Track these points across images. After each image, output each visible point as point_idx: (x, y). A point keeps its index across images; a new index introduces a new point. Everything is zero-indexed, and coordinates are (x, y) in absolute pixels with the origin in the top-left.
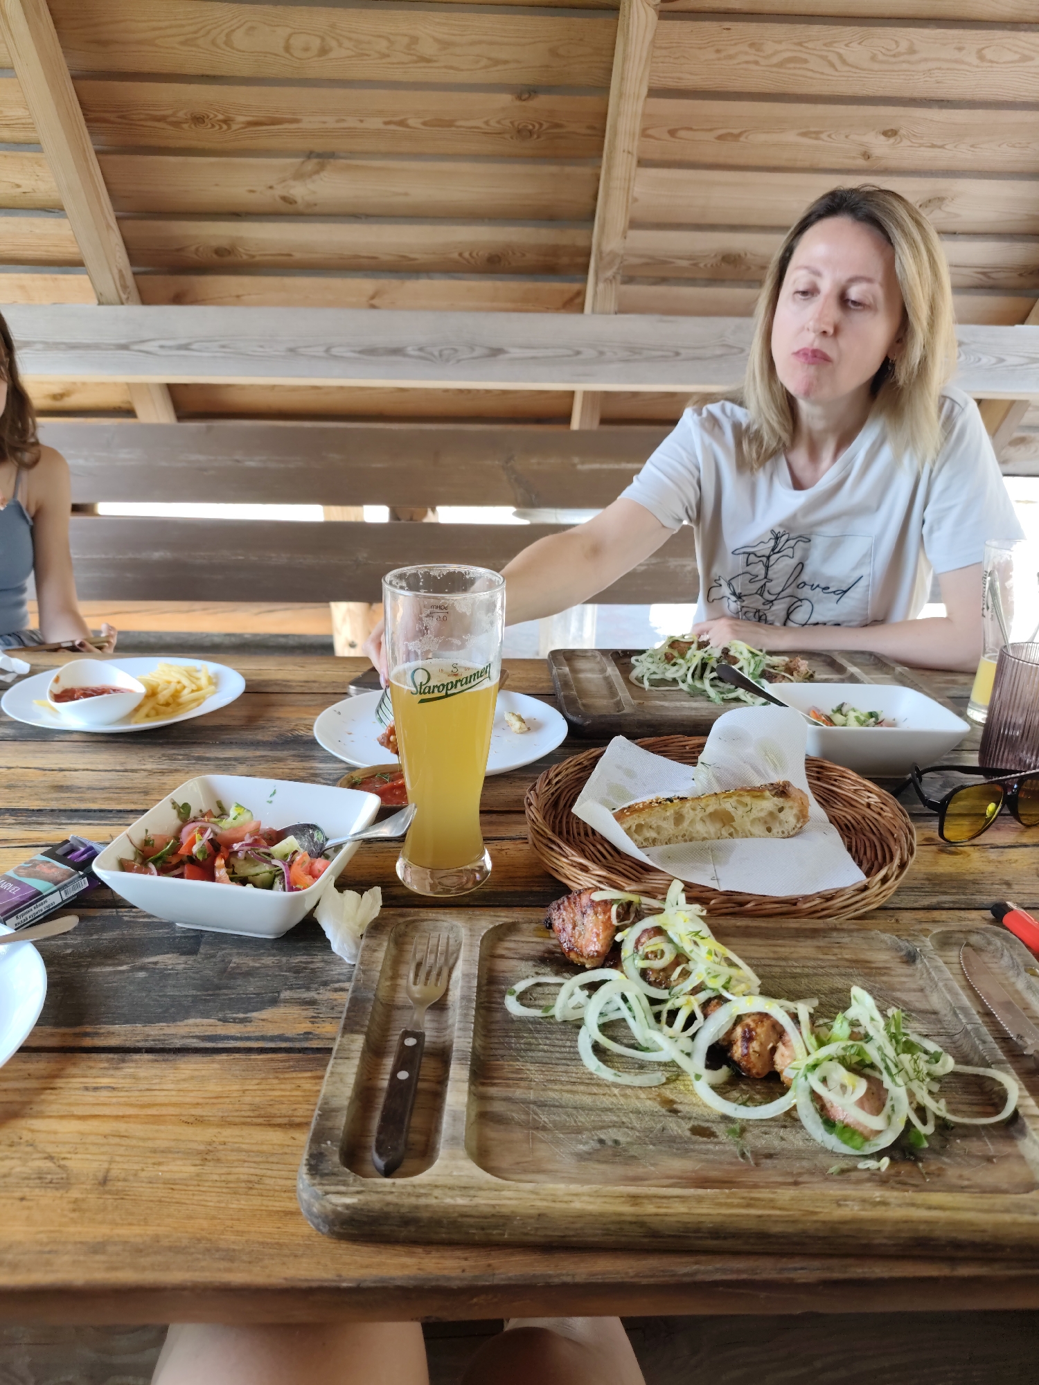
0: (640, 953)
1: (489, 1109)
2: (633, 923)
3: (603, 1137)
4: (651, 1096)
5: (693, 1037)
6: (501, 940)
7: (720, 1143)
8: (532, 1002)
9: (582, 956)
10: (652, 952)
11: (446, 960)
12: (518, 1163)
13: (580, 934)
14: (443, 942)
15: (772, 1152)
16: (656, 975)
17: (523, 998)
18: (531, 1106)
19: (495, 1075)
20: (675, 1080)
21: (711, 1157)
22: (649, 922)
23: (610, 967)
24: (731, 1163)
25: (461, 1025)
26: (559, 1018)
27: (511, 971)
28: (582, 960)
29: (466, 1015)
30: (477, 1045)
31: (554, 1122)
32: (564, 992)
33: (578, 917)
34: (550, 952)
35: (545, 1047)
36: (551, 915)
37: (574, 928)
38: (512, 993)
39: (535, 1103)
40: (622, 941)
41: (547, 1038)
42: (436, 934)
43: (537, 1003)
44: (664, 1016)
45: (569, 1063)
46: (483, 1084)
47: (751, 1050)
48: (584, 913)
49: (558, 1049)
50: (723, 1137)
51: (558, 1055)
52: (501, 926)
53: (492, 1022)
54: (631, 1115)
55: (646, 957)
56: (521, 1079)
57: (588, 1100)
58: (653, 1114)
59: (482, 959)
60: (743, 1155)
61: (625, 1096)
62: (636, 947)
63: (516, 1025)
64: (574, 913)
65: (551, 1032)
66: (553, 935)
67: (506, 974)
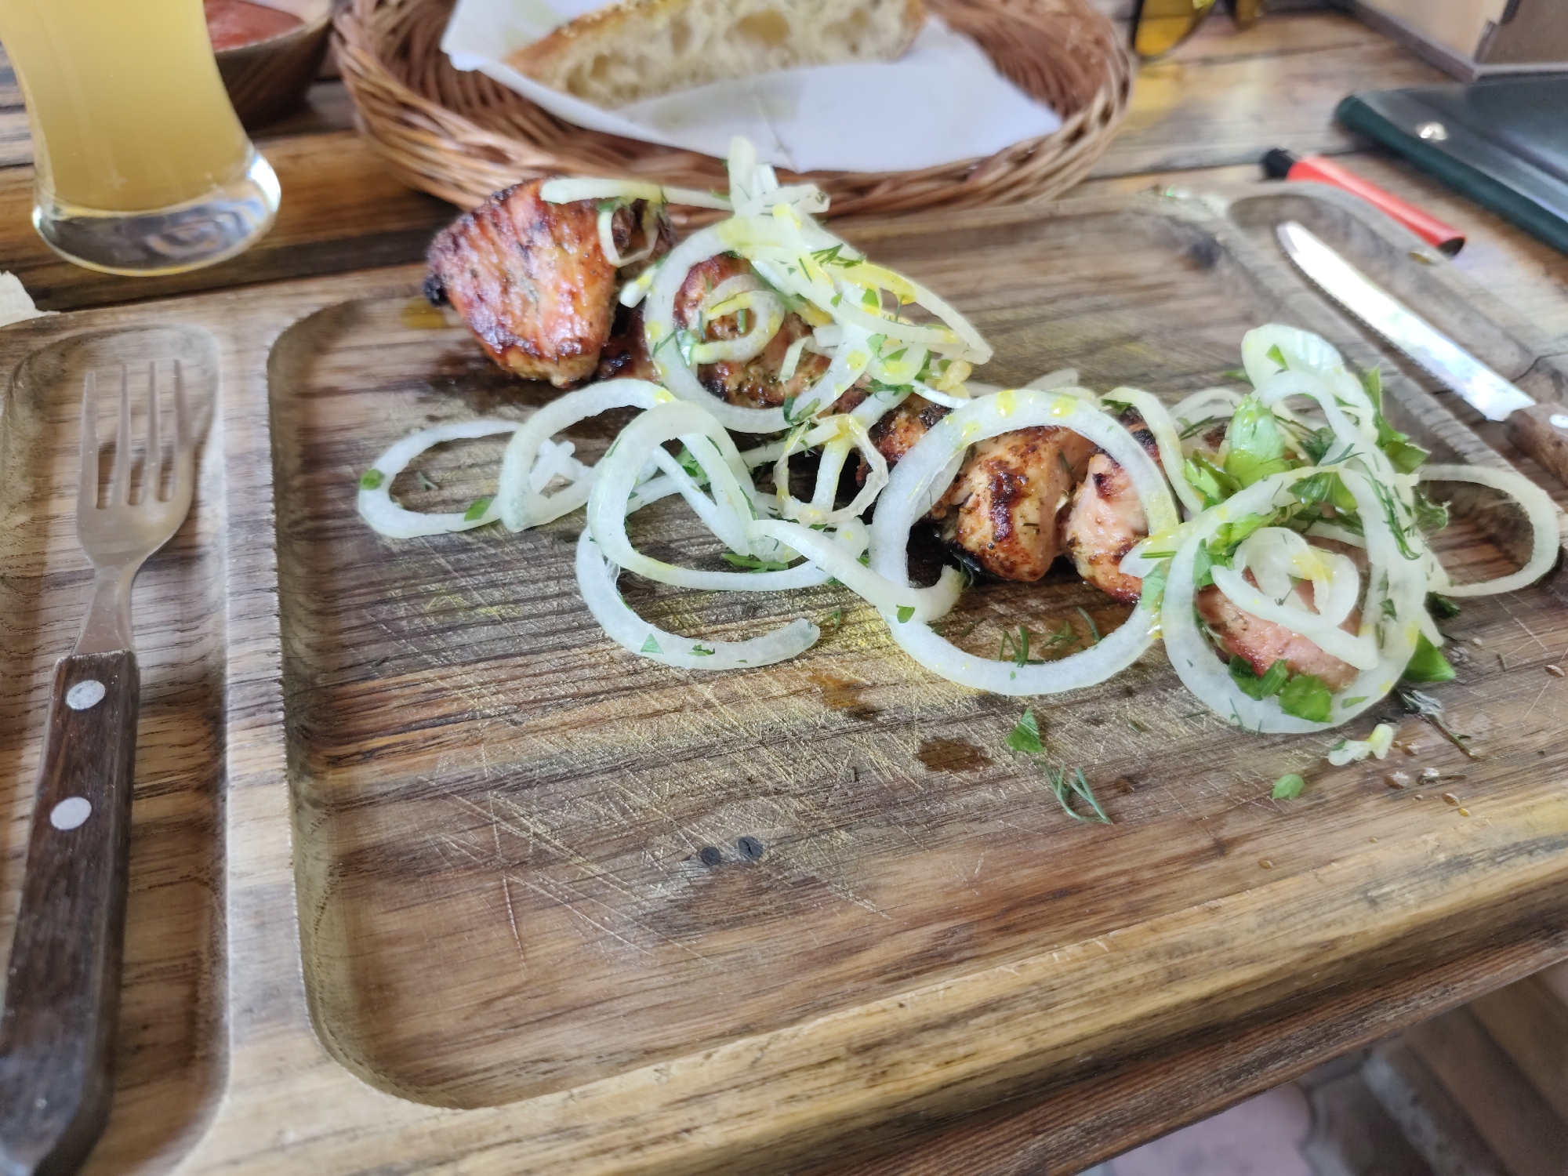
0: (694, 325)
1: (369, 838)
2: (657, 256)
3: (709, 840)
4: (796, 686)
5: (867, 517)
6: (320, 350)
7: (1003, 777)
8: (434, 495)
9: (541, 357)
10: (723, 319)
11: (182, 426)
12: (488, 1003)
13: (526, 303)
14: (165, 380)
15: (1131, 769)
16: (740, 377)
17: (403, 489)
18: (490, 795)
19: (368, 724)
20: (840, 627)
21: (997, 825)
22: (700, 246)
23: (617, 373)
24: (1052, 832)
25: (243, 603)
26: (513, 523)
27: (361, 425)
28: (540, 367)
29: (250, 572)
30: (298, 646)
31: (565, 831)
32: (514, 456)
33: (513, 261)
34: (454, 360)
35: (493, 611)
36: (438, 267)
37: (505, 291)
38: (375, 482)
39: (498, 784)
40: (642, 302)
41: (493, 584)
42: (142, 364)
43: (446, 493)
44: (782, 476)
45: (566, 640)
46: (336, 762)
47: (1019, 524)
48: (526, 248)
49: (527, 608)
50: (1004, 760)
51: (531, 626)
52: (315, 317)
53: (333, 571)
54: (763, 751)
55: (710, 335)
56: (445, 720)
57: (638, 737)
58: (817, 735)
59: (276, 406)
60: (1070, 797)
61: (733, 700)
62: (679, 315)
63: (402, 567)
64: (499, 251)
65: (501, 565)
66: (452, 318)
67: (349, 435)
